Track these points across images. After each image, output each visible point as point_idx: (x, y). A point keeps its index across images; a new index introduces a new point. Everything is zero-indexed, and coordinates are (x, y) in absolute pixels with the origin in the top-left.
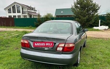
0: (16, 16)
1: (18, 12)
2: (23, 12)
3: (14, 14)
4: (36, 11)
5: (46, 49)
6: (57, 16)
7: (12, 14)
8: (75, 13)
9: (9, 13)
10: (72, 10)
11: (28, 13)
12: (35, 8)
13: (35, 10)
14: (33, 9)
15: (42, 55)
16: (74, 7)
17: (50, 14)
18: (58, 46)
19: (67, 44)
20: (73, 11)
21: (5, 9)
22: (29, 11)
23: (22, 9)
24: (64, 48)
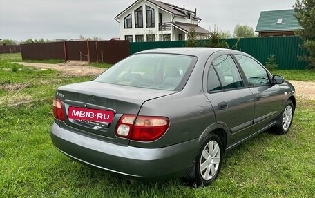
0: (141, 36)
1: (149, 25)
2: (161, 24)
3: (139, 31)
4: (199, 21)
5: (95, 128)
6: (262, 33)
7: (134, 32)
8: (301, 24)
9: (128, 28)
10: (296, 13)
11: (174, 28)
12: (195, 13)
13: (195, 19)
14: (188, 15)
15: (83, 144)
16: (303, 5)
17: (245, 27)
18: (119, 123)
19: (144, 119)
20: (299, 19)
21: (117, 18)
22: (177, 20)
23: (160, 15)
24: (133, 128)
